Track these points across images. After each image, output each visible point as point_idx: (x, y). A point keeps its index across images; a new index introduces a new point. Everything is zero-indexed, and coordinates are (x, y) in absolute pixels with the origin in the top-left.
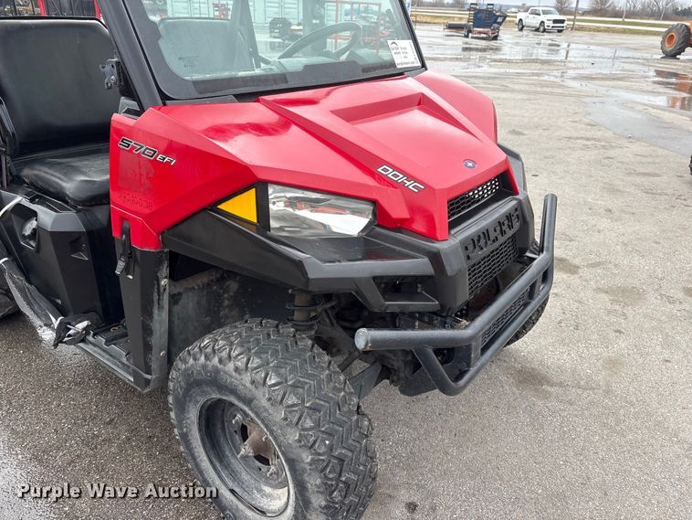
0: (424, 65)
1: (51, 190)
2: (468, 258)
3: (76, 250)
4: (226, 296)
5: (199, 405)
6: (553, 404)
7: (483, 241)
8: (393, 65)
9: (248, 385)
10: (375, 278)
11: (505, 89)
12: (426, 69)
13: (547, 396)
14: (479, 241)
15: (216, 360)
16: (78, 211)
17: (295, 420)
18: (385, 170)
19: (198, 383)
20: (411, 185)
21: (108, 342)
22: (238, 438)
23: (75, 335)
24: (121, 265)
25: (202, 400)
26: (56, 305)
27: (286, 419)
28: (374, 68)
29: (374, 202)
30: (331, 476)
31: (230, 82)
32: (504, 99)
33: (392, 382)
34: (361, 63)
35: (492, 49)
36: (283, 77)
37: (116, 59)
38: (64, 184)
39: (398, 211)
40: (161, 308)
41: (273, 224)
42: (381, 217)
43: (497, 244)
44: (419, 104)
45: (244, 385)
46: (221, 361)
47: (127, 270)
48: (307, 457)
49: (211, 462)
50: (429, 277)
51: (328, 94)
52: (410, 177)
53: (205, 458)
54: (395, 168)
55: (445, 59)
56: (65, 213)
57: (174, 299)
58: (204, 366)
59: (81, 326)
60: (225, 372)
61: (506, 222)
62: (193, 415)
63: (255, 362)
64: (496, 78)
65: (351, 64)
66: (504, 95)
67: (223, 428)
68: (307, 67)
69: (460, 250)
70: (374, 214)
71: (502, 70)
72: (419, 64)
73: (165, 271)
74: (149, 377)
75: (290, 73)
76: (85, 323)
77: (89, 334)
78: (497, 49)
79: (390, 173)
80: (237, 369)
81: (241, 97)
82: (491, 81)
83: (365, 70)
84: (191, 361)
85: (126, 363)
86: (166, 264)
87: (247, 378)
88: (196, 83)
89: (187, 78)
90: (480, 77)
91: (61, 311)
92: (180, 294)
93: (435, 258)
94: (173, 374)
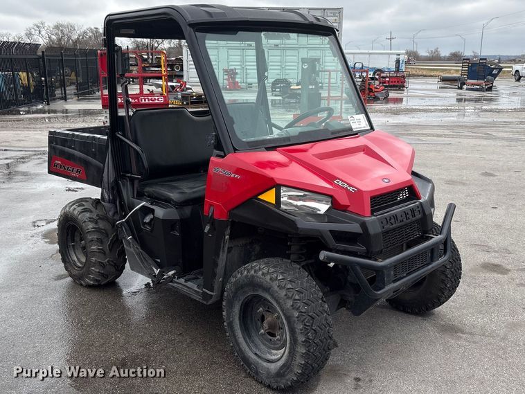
0: (372, 128)
1: (163, 198)
2: (383, 228)
3: (173, 230)
4: (253, 253)
5: (241, 302)
6: (462, 342)
7: (392, 221)
8: (351, 129)
9: (269, 281)
10: (330, 231)
11: (488, 137)
12: (374, 130)
13: (459, 338)
14: (390, 220)
15: (253, 272)
16: (177, 208)
17: (290, 295)
18: (338, 182)
19: (242, 287)
20: (350, 189)
21: (186, 281)
22: (259, 323)
23: (167, 278)
24: (207, 228)
25: (242, 298)
26: (156, 262)
27: (286, 295)
28: (339, 132)
29: (331, 196)
30: (308, 324)
31: (264, 142)
32: (485, 146)
33: (348, 309)
34: (330, 130)
35: (485, 100)
36: (288, 139)
37: (214, 133)
38: (171, 195)
39: (344, 201)
40: (223, 251)
41: (283, 207)
42: (335, 205)
43: (403, 223)
44: (364, 151)
45: (267, 282)
46: (255, 272)
47: (209, 232)
48: (296, 314)
49: (244, 339)
50: (360, 234)
51: (312, 147)
52: (350, 185)
53: (241, 336)
54: (342, 181)
55: (436, 110)
56: (169, 210)
57: (230, 250)
58: (247, 276)
59: (171, 273)
60: (257, 277)
61: (410, 213)
62: (237, 309)
63: (272, 270)
64: (482, 127)
65: (326, 130)
66: (485, 142)
67: (252, 320)
68: (300, 133)
69: (378, 223)
70: (332, 203)
71: (490, 120)
72: (369, 128)
73: (228, 231)
74: (212, 293)
75: (292, 137)
76: (173, 272)
77: (175, 278)
78: (491, 100)
79: (340, 183)
80: (263, 274)
81: (268, 149)
82: (476, 130)
83: (333, 133)
84: (239, 276)
85: (197, 290)
86: (229, 228)
87: (268, 277)
88: (248, 143)
89: (244, 140)
90: (466, 127)
91: (159, 265)
92: (232, 247)
93: (363, 225)
94: (228, 286)
